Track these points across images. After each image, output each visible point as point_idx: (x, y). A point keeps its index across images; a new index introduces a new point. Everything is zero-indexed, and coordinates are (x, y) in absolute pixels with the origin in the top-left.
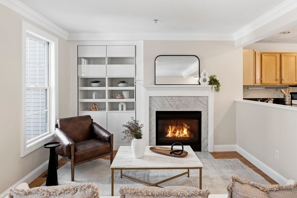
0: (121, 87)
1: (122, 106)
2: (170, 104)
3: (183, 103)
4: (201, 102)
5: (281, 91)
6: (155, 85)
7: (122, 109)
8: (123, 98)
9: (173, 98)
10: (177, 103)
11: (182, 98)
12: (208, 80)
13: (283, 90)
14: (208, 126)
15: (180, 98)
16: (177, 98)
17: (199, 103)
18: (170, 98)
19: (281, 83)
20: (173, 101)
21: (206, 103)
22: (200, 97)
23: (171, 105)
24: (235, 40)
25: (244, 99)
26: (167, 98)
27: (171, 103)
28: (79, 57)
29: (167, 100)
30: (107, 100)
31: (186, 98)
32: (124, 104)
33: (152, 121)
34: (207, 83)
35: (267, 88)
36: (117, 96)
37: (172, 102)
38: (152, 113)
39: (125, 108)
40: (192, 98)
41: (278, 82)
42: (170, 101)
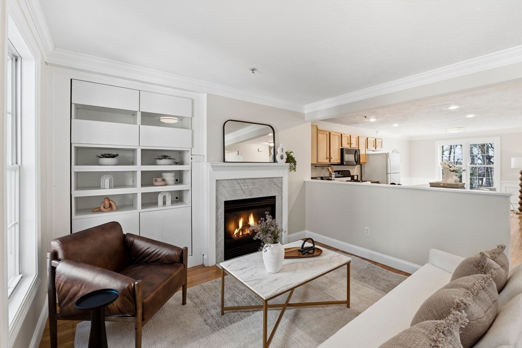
0: (163, 166)
1: (164, 198)
2: (242, 189)
3: (257, 187)
4: (275, 184)
5: (328, 170)
6: (224, 161)
7: (164, 203)
8: (166, 185)
9: (247, 181)
10: (250, 187)
11: (256, 180)
12: (285, 157)
13: (330, 168)
14: (282, 214)
15: (253, 180)
16: (250, 181)
17: (274, 186)
18: (243, 181)
19: (330, 161)
20: (245, 184)
21: (280, 185)
22: (274, 178)
23: (243, 191)
24: (305, 113)
25: (312, 178)
26: (239, 181)
27: (243, 187)
28: (75, 104)
29: (239, 184)
30: (139, 190)
31: (261, 180)
32: (169, 195)
33: (219, 217)
34: (285, 160)
35: (316, 166)
36: (156, 180)
37: (245, 186)
38: (220, 205)
39: (169, 202)
40: (267, 180)
41: (328, 161)
42: (242, 185)
